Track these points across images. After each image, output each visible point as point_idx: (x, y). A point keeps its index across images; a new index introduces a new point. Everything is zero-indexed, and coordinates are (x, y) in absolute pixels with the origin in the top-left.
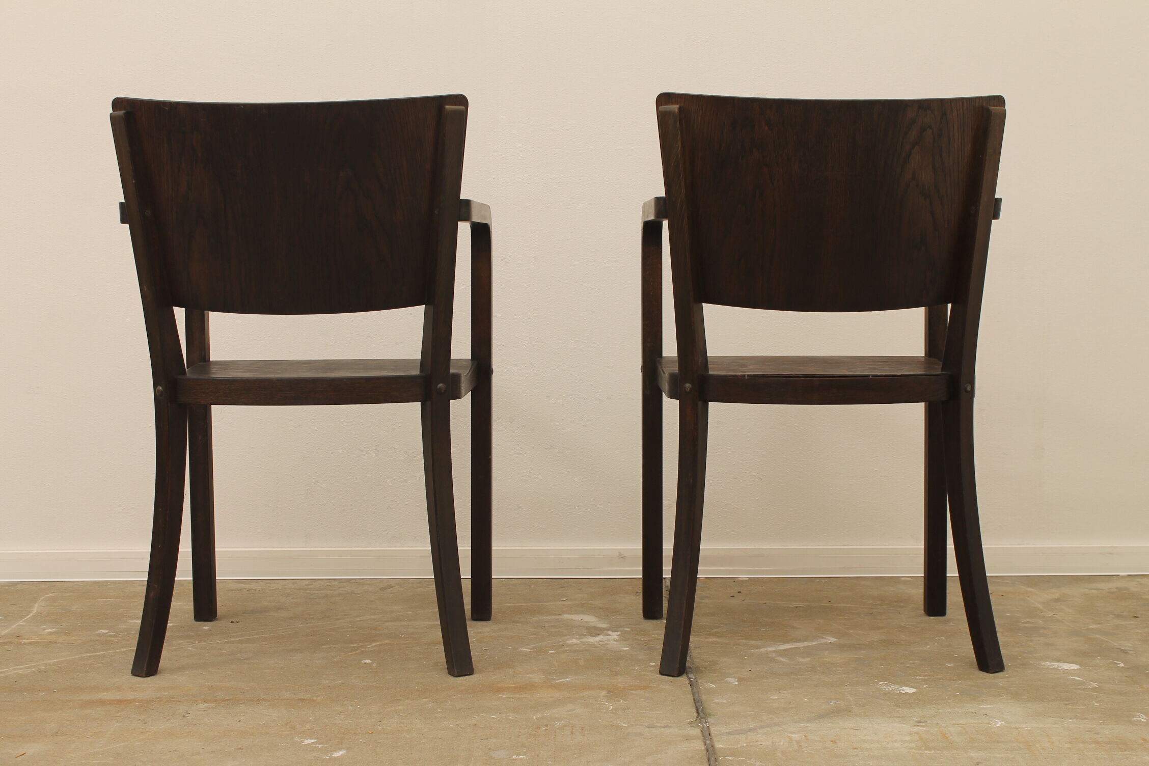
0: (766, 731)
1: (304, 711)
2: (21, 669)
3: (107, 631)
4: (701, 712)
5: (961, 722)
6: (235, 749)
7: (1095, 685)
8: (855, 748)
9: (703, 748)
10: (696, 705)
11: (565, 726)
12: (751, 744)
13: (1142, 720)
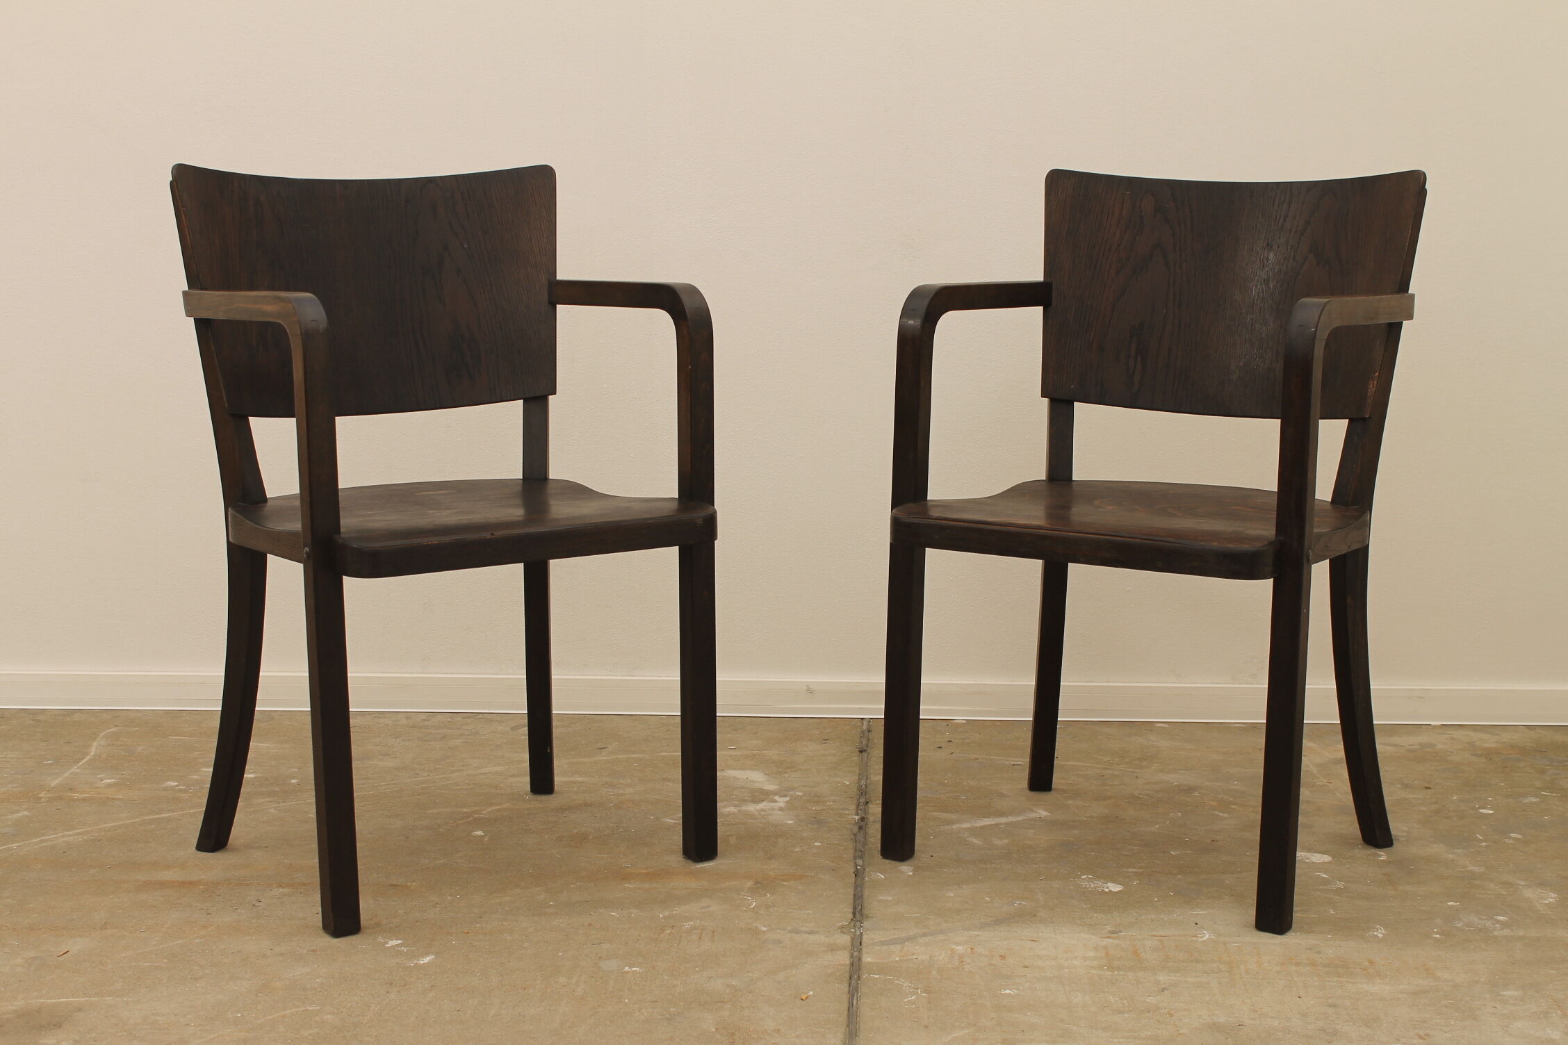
0: (927, 941)
1: (394, 901)
2: (70, 836)
3: (176, 784)
4: (858, 913)
5: (1162, 933)
6: (308, 951)
7: (1340, 885)
8: (1026, 967)
9: (848, 962)
10: (854, 902)
11: (694, 928)
12: (905, 958)
13: (1379, 935)
